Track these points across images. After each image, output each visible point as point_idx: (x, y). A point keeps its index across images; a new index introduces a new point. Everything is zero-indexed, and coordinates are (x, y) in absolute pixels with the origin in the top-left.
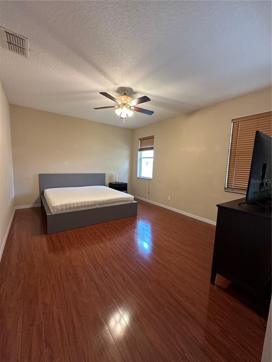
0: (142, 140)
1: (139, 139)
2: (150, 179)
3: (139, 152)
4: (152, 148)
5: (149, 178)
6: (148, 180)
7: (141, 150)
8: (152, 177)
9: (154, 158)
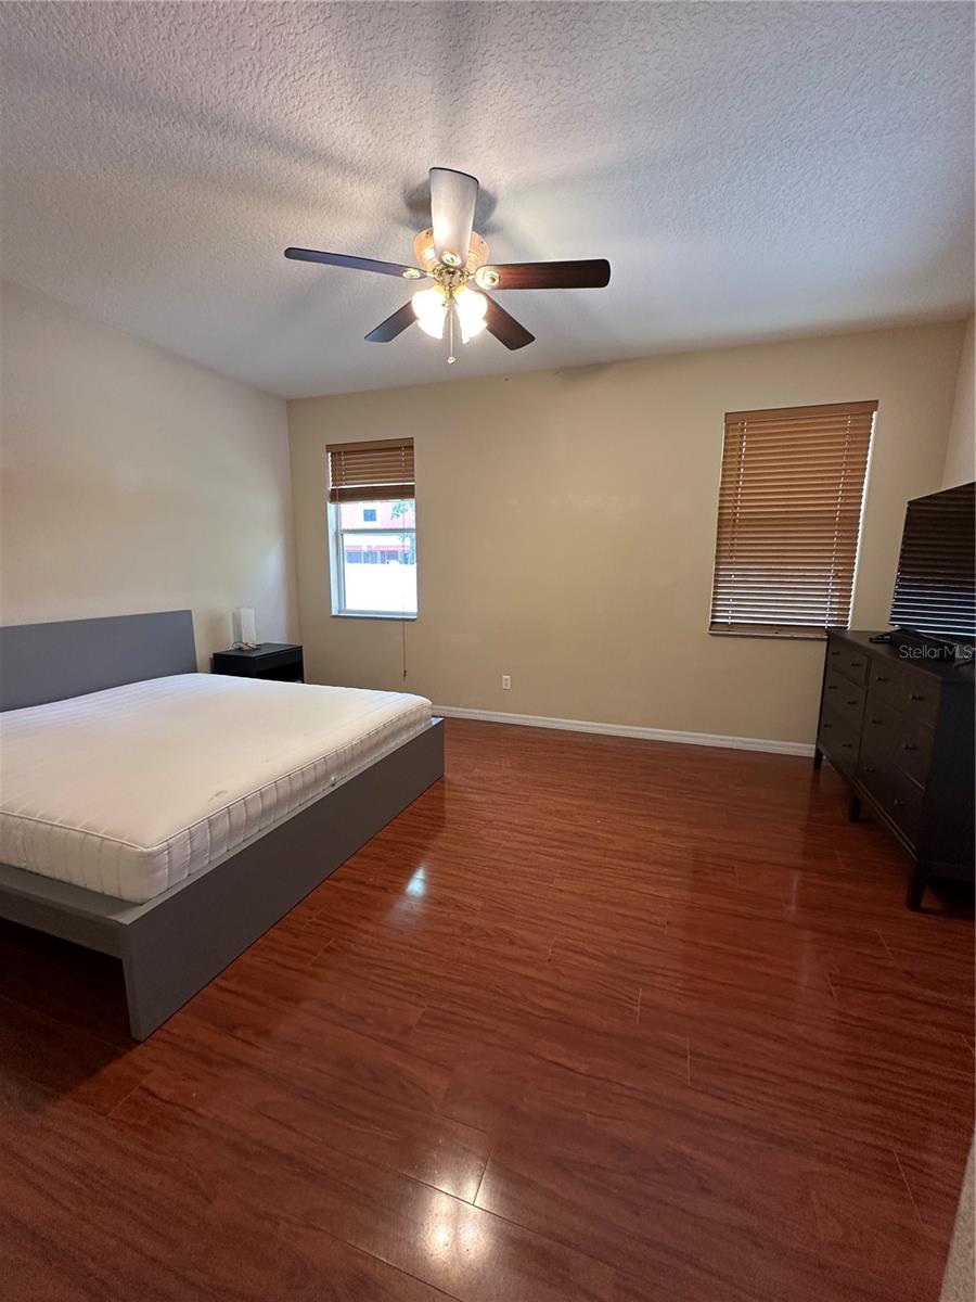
0: (337, 452)
1: (328, 446)
2: (408, 620)
3: (331, 507)
4: (405, 492)
5: (403, 614)
6: (401, 623)
7: (339, 496)
8: (415, 610)
9: (417, 530)
